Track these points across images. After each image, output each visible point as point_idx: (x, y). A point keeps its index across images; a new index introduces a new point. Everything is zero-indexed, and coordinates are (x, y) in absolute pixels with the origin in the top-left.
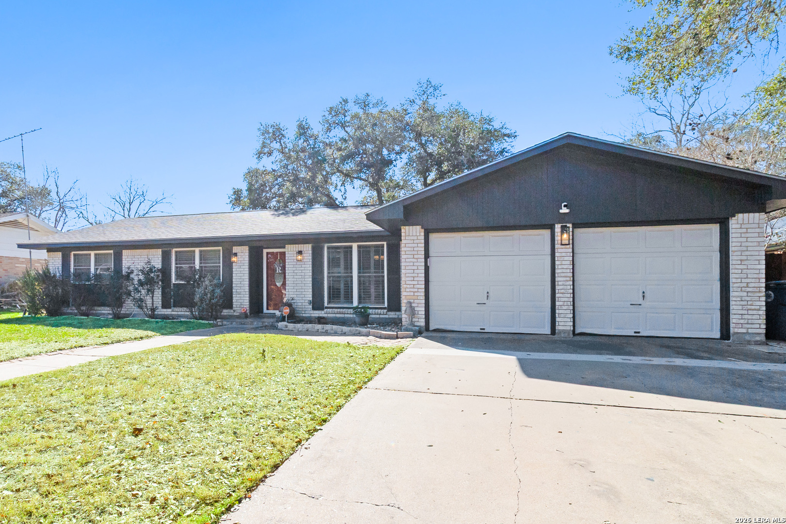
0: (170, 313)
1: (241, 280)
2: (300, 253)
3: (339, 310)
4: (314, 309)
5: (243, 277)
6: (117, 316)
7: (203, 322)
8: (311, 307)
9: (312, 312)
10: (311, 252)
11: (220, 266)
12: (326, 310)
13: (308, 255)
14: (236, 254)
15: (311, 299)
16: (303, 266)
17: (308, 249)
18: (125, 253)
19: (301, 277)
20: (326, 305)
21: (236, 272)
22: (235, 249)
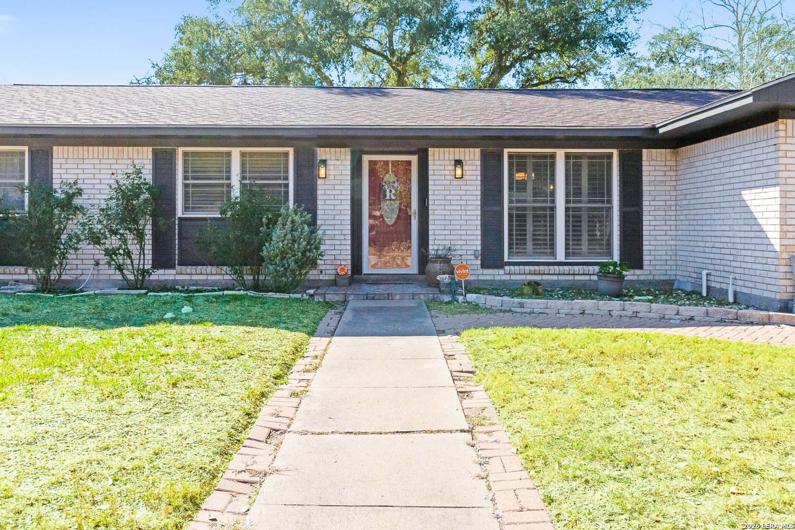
0: (172, 278)
1: (334, 212)
2: (458, 163)
3: (532, 268)
4: (483, 266)
5: (339, 207)
6: (46, 286)
7: (278, 295)
8: (479, 262)
9: (480, 271)
10: (479, 163)
11: (287, 186)
12: (507, 268)
13: (474, 168)
14: (324, 162)
15: (479, 248)
16: (463, 188)
17: (473, 157)
18: (58, 152)
19: (459, 207)
20: (506, 259)
21: (324, 197)
22: (322, 153)
